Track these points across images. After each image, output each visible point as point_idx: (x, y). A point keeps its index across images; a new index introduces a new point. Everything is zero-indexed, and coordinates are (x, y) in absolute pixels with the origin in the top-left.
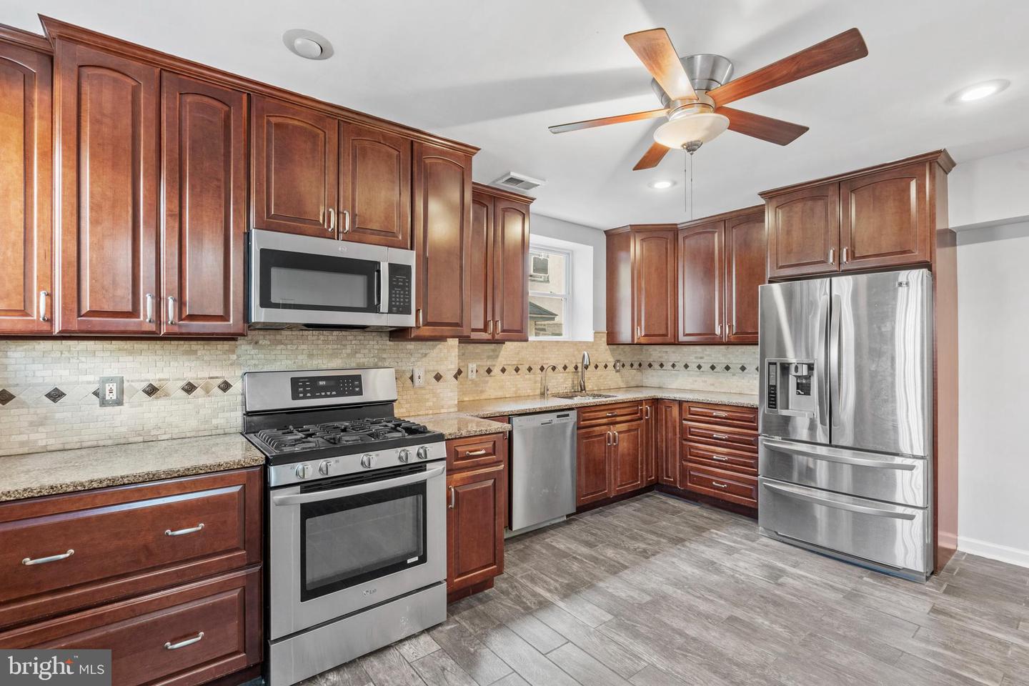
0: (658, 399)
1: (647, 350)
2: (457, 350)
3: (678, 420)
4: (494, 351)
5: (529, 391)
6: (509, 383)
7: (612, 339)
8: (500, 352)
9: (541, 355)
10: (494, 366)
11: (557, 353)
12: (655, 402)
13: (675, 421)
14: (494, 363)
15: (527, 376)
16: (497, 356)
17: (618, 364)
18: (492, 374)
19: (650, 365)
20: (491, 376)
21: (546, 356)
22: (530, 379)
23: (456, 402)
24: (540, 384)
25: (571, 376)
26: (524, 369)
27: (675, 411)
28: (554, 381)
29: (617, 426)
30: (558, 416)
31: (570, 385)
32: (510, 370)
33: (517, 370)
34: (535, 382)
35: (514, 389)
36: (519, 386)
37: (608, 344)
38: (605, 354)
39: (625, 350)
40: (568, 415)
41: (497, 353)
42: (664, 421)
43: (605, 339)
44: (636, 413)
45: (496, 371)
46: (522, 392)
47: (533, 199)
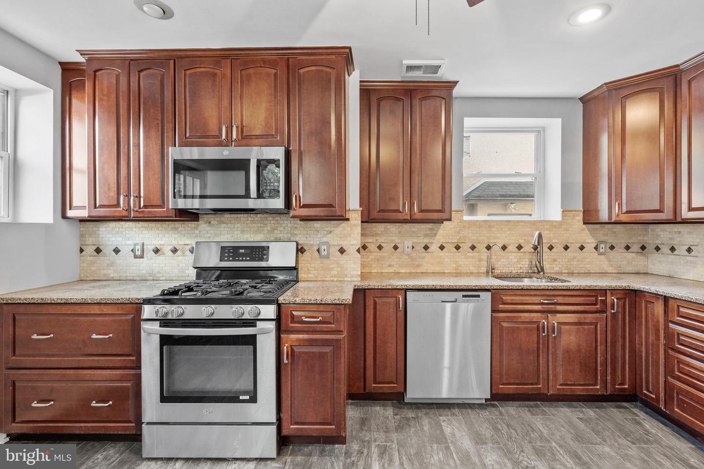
0: (636, 290)
1: (653, 230)
2: (359, 228)
3: (662, 320)
4: (431, 229)
5: (472, 268)
6: (448, 260)
7: (590, 218)
8: (438, 231)
9: (486, 235)
10: (433, 243)
11: (509, 232)
13: (658, 322)
14: (431, 241)
15: (470, 254)
16: (435, 235)
17: (602, 246)
18: (429, 250)
19: (658, 249)
20: (428, 252)
21: (493, 235)
22: (473, 257)
23: (359, 273)
24: (486, 263)
25: (528, 256)
26: (465, 247)
27: (659, 308)
28: (505, 260)
29: (559, 315)
30: (464, 296)
31: (527, 266)
32: (450, 248)
33: (458, 248)
34: (480, 260)
35: (454, 266)
36: (460, 263)
37: (584, 223)
38: (580, 233)
39: (615, 230)
40: (479, 296)
41: (434, 232)
42: (644, 320)
43: (580, 217)
44: (596, 304)
45: (434, 248)
46: (464, 270)
47: (456, 83)
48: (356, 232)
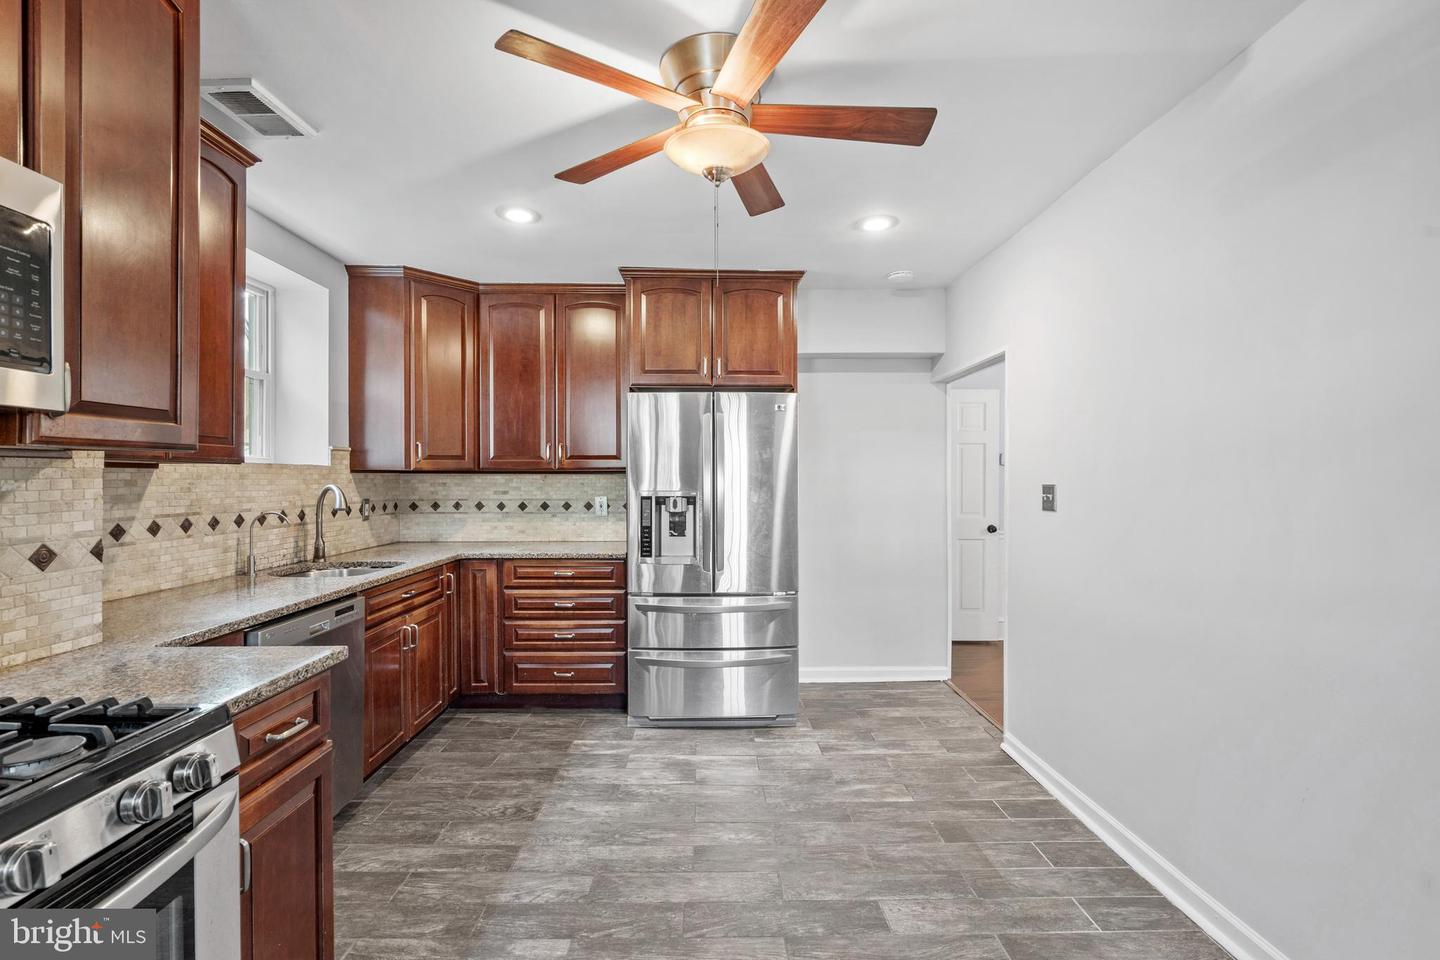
0: (459, 560)
1: (408, 482)
2: (99, 482)
3: (495, 589)
4: (129, 483)
5: (212, 571)
6: (168, 558)
7: (358, 464)
8: (145, 487)
9: (237, 494)
10: (132, 519)
11: (269, 488)
12: (457, 564)
13: (492, 592)
14: (130, 513)
15: (209, 539)
16: (139, 497)
17: (367, 505)
18: (126, 538)
19: (414, 507)
20: (122, 545)
21: (247, 494)
22: (214, 546)
23: (99, 618)
24: (234, 554)
25: (292, 532)
26: (201, 523)
27: (491, 574)
28: (263, 544)
29: (415, 613)
30: (338, 613)
31: (291, 551)
32: (171, 527)
33: (186, 526)
34: (226, 551)
35: (180, 570)
36: (191, 561)
37: (352, 471)
38: (343, 489)
39: (376, 481)
40: (351, 608)
41: (136, 490)
42: (471, 595)
43: (347, 462)
44: (437, 587)
45: (137, 531)
46: (198, 575)
47: (256, 160)
48: (89, 494)
